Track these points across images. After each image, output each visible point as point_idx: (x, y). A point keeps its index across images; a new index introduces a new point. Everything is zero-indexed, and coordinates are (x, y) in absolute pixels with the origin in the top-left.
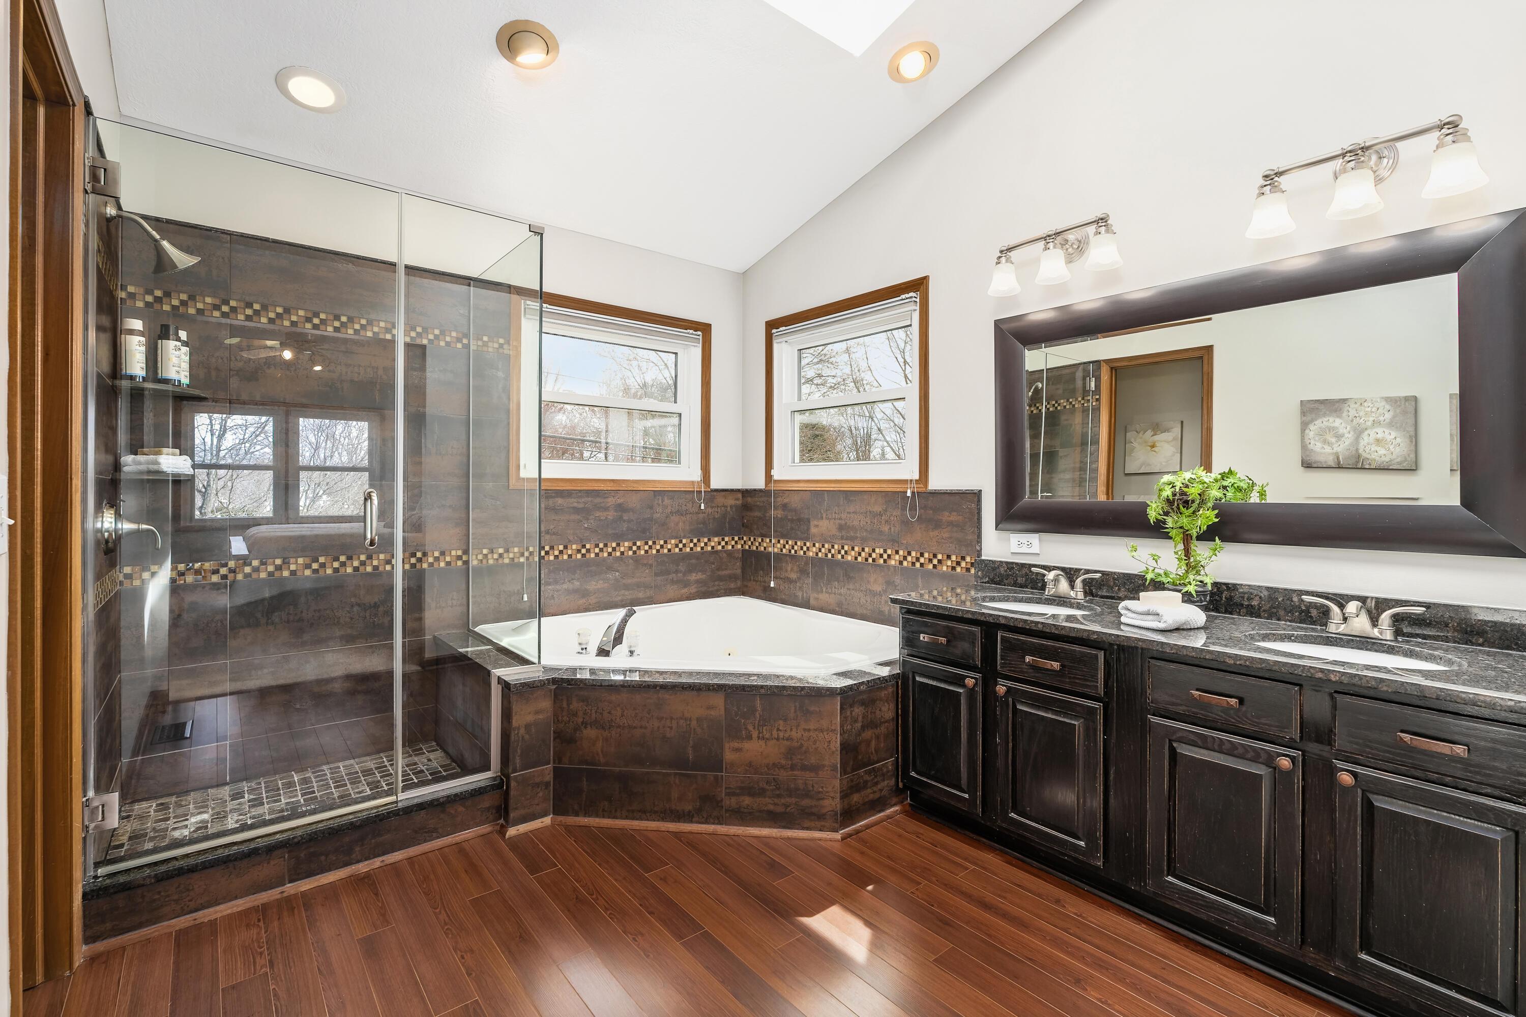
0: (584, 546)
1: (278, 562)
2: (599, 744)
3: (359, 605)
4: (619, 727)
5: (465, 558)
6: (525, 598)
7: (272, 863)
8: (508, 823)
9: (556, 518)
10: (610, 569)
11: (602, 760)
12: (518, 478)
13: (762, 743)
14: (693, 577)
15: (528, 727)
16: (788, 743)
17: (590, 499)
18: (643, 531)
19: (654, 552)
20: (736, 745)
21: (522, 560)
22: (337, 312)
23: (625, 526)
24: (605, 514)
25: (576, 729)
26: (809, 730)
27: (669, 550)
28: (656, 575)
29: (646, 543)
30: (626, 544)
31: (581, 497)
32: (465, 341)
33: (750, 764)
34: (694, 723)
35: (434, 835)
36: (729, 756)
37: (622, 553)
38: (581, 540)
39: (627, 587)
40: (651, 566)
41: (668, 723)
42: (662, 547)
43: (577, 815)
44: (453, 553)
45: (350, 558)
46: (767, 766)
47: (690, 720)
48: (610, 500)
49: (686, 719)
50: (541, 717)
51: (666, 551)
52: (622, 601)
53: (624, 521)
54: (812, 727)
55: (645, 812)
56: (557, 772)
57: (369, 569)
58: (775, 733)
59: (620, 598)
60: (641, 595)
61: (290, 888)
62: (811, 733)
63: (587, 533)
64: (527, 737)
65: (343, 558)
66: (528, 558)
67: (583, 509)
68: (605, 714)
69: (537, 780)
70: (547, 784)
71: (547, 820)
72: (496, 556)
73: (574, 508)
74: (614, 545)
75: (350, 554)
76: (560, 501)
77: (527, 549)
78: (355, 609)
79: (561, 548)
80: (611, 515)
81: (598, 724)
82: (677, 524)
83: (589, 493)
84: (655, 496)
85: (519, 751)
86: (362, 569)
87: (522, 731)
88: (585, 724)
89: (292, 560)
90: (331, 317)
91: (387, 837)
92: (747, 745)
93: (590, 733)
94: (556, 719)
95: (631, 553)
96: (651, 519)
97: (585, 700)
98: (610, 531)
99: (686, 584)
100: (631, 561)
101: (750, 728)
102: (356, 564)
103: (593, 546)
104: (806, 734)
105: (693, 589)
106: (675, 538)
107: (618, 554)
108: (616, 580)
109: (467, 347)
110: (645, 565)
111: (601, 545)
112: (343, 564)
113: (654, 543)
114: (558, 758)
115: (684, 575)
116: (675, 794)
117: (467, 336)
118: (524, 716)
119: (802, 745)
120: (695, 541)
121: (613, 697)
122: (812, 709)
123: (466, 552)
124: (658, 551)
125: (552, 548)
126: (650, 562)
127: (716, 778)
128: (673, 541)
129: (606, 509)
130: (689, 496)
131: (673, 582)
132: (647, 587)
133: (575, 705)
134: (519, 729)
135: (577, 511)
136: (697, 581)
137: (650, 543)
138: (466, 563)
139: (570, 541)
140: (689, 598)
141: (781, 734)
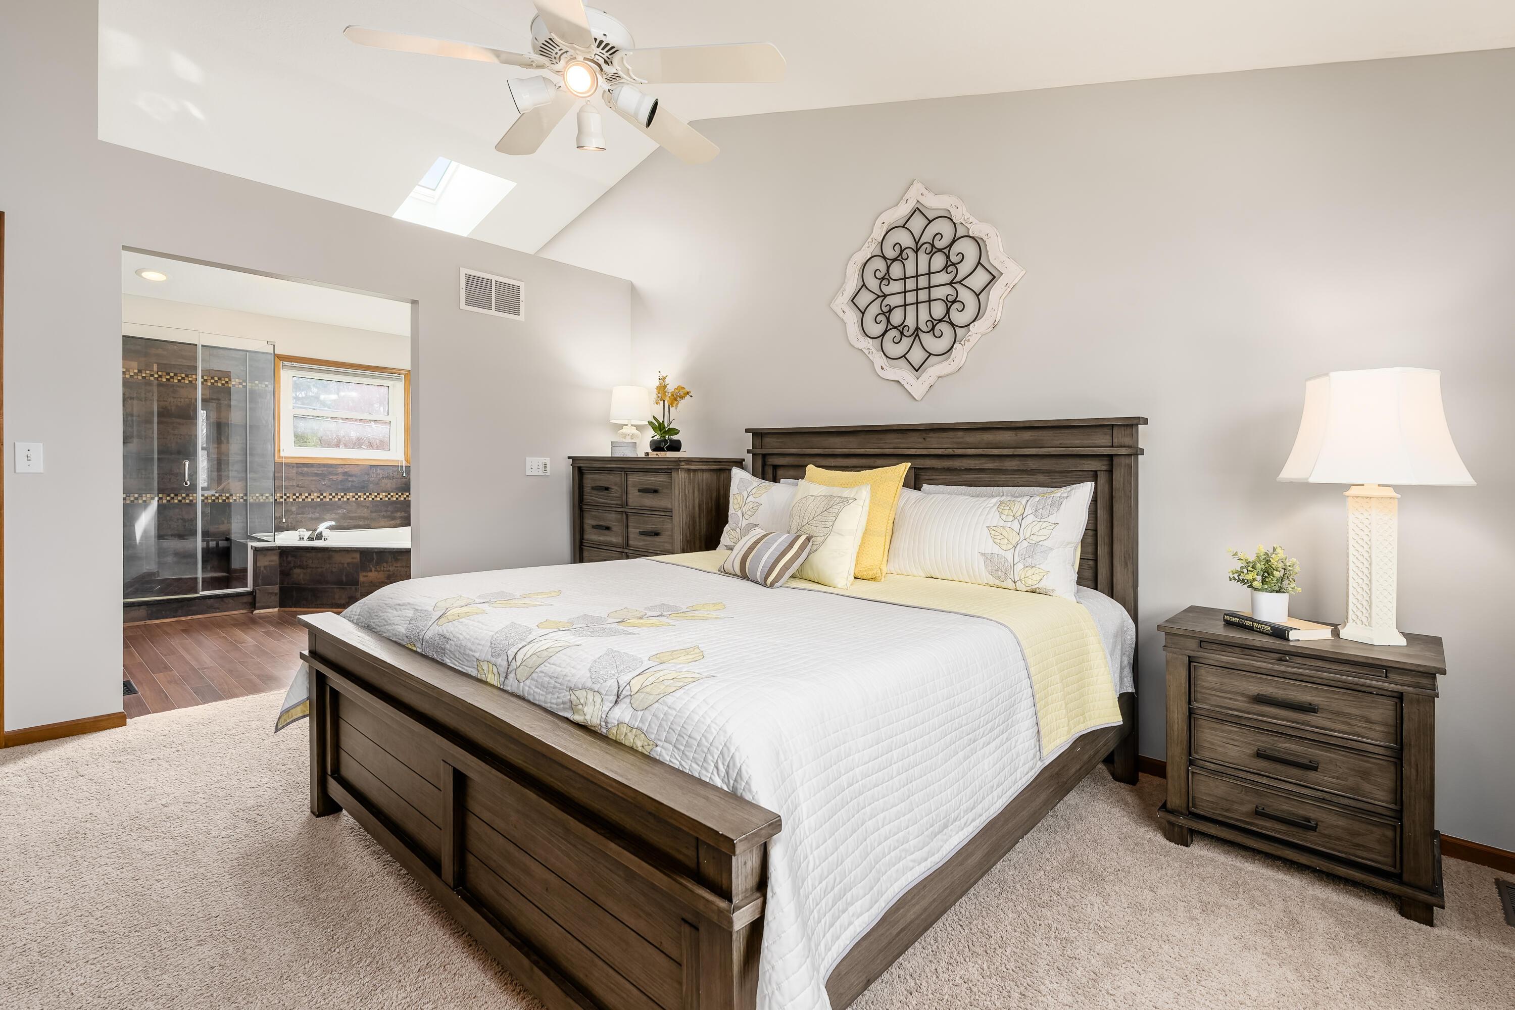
0: (322, 495)
1: (136, 495)
2: (302, 576)
3: (182, 519)
4: (311, 568)
5: (245, 498)
6: (284, 521)
7: (141, 610)
8: (255, 609)
9: (303, 478)
10: (340, 507)
11: (303, 583)
12: (280, 457)
13: (376, 573)
14: (398, 514)
15: (265, 567)
16: (387, 572)
17: (325, 469)
18: (363, 488)
19: (370, 499)
20: (365, 574)
21: (281, 500)
22: (168, 371)
23: (350, 484)
24: (336, 477)
25: (291, 569)
26: (397, 567)
27: (381, 499)
28: (372, 512)
29: (365, 494)
30: (351, 494)
31: (320, 467)
32: (244, 384)
33: (371, 582)
34: (346, 565)
35: (218, 610)
36: (362, 579)
37: (348, 499)
38: (320, 491)
39: (351, 518)
40: (368, 507)
41: (334, 566)
42: (376, 496)
43: (291, 607)
44: (238, 495)
45: (176, 495)
46: (379, 582)
47: (344, 564)
48: (339, 469)
49: (342, 564)
50: (273, 563)
51: (379, 499)
52: (347, 526)
53: (350, 481)
54: (398, 565)
55: (323, 605)
56: (281, 589)
57: (187, 501)
58: (382, 568)
59: (346, 524)
60: (361, 523)
61: (149, 622)
62: (399, 568)
63: (324, 488)
64: (265, 571)
65: (172, 495)
66: (285, 500)
67: (321, 474)
68: (305, 563)
69: (271, 591)
70: (276, 594)
71: (276, 610)
72: (264, 498)
73: (315, 473)
74: (342, 494)
75: (176, 492)
76: (306, 469)
77: (285, 495)
78: (180, 521)
79: (307, 495)
80: (340, 478)
81: (300, 567)
82: (387, 484)
83: (325, 465)
84: (371, 468)
85: (261, 578)
86: (183, 501)
87: (262, 569)
88: (295, 567)
89: (144, 495)
90: (164, 374)
91: (194, 608)
92: (370, 574)
93: (297, 571)
94: (281, 565)
95: (354, 499)
96: (368, 481)
97: (295, 556)
98: (340, 487)
99: (393, 518)
100: (354, 504)
101: (371, 566)
102: (180, 498)
103: (328, 494)
104: (396, 569)
105: (398, 522)
106: (385, 492)
107: (345, 499)
108: (344, 514)
109: (245, 387)
110: (364, 506)
111: (334, 494)
112: (173, 498)
113: (370, 494)
114: (282, 582)
115: (392, 512)
116: (337, 596)
117: (245, 381)
118: (264, 562)
119: (394, 574)
120: (400, 494)
121: (308, 555)
122: (399, 558)
123: (246, 495)
124: (373, 499)
125: (301, 495)
126: (368, 505)
127: (356, 588)
128: (384, 494)
129: (337, 474)
130: (395, 469)
131: (384, 517)
132: (365, 518)
133: (290, 559)
134: (260, 567)
135: (316, 475)
136: (401, 517)
137: (368, 494)
138: (246, 500)
139: (312, 491)
140: (395, 527)
141: (385, 569)
